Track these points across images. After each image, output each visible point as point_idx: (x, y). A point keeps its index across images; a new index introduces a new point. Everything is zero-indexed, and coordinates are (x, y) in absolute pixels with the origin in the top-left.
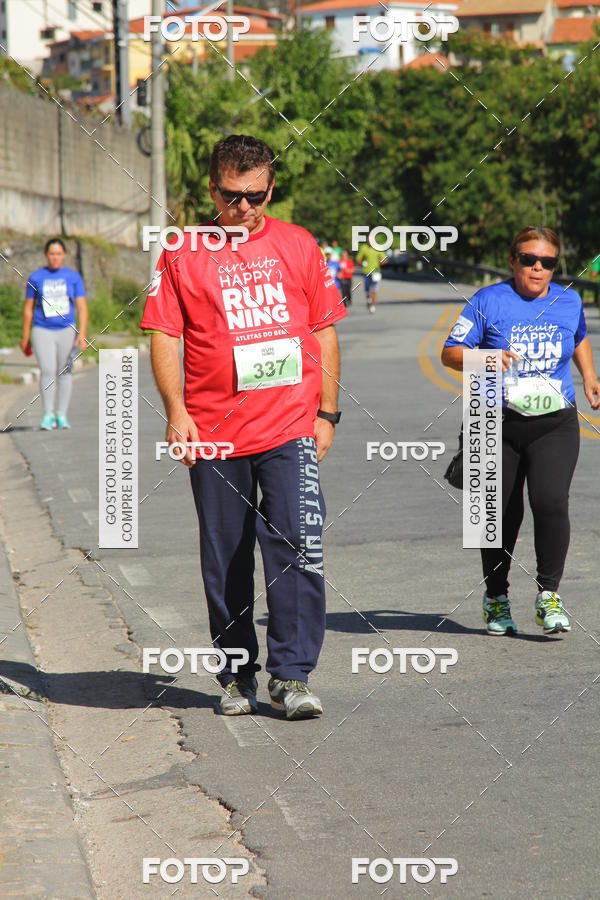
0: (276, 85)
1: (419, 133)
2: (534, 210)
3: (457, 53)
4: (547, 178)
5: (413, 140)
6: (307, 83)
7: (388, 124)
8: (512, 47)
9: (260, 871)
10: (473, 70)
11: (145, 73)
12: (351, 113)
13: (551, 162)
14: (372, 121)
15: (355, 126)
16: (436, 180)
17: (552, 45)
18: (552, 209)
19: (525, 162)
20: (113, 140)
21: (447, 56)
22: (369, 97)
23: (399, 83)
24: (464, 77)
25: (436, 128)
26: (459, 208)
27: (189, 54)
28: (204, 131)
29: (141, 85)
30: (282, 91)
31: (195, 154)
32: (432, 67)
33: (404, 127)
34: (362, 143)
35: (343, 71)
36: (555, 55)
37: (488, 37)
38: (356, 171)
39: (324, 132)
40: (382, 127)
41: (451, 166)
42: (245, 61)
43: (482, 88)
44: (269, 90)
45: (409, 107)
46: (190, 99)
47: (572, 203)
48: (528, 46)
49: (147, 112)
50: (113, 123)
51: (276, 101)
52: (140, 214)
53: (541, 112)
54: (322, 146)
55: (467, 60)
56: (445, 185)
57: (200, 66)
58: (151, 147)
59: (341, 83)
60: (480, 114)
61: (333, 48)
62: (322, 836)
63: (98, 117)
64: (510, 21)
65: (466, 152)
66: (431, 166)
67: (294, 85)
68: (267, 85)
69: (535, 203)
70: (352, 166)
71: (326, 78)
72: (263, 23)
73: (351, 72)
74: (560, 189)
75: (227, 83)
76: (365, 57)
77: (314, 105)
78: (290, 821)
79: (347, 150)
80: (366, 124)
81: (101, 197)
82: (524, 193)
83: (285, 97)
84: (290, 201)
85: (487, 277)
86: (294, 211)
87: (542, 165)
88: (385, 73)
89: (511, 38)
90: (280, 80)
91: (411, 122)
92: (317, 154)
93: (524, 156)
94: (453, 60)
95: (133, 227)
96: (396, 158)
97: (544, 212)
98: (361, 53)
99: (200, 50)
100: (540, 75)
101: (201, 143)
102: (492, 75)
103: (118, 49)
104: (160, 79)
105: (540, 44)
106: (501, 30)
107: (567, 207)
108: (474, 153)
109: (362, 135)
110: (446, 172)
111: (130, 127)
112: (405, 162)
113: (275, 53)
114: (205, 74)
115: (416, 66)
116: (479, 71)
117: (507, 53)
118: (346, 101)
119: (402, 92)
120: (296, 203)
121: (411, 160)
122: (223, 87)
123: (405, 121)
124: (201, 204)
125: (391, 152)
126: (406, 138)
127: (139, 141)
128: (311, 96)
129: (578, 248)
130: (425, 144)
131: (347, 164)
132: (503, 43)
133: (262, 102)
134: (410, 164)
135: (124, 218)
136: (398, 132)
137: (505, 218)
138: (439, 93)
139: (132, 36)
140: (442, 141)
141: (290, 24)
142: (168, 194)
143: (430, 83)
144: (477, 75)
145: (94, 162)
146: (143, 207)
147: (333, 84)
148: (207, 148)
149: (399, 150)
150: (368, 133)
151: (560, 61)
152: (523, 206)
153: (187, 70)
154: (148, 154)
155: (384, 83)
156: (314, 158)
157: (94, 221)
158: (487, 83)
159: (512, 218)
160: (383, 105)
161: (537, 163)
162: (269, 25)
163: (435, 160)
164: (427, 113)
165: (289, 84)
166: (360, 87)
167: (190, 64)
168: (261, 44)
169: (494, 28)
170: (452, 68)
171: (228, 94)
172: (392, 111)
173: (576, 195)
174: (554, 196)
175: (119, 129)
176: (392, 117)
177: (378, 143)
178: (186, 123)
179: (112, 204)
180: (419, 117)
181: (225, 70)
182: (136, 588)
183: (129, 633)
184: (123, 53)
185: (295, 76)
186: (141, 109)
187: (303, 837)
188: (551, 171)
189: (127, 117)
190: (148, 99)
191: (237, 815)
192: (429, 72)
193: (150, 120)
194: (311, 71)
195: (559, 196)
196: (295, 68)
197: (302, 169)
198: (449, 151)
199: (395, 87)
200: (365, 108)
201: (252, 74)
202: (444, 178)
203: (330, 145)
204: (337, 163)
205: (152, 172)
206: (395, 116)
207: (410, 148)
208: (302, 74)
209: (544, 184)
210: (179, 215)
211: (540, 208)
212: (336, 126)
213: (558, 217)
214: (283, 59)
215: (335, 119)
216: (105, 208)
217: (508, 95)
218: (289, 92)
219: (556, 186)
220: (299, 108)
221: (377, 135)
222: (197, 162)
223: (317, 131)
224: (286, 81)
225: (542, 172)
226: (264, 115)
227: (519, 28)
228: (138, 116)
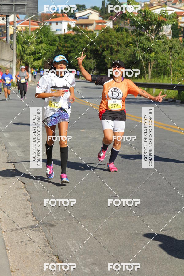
0: (39, 36)
1: (68, 47)
2: (90, 64)
3: (76, 31)
4: (93, 57)
5: (67, 48)
6: (45, 36)
7: (62, 45)
8: (87, 30)
9: (29, 196)
10: (79, 35)
11: (12, 33)
12: (54, 42)
13: (94, 54)
14: (58, 44)
15: (55, 45)
16: (71, 57)
17: (95, 30)
18: (94, 63)
19: (89, 54)
20: (5, 46)
21: (74, 32)
22: (58, 39)
23: (64, 37)
24: (77, 36)
25: (71, 46)
26: (75, 63)
27: (22, 29)
28: (24, 45)
29: (11, 35)
30: (40, 37)
31: (22, 50)
32: (71, 34)
33: (65, 46)
34: (56, 49)
35: (53, 34)
36: (95, 32)
37: (82, 28)
38: (55, 54)
39: (48, 46)
40: (60, 46)
41: (74, 54)
42: (33, 31)
43: (81, 38)
44: (38, 37)
45: (66, 42)
46: (21, 38)
47: (98, 62)
48: (90, 30)
49: (13, 41)
50: (6, 43)
51: (39, 39)
52: (11, 61)
53: (92, 44)
54: (48, 49)
55: (78, 33)
56: (73, 58)
57: (24, 32)
58: (13, 48)
59: (52, 36)
60: (80, 44)
61: (51, 29)
62: (42, 189)
63: (3, 41)
64: (87, 25)
65: (77, 51)
66: (70, 54)
67: (43, 36)
68: (37, 36)
69: (91, 62)
70: (54, 53)
71: (49, 35)
72: (37, 24)
73: (54, 34)
74: (96, 59)
75: (29, 35)
76: (57, 31)
77: (47, 41)
78: (36, 186)
79: (53, 50)
80: (57, 45)
81: (2, 58)
82: (88, 60)
83: (41, 39)
84: (41, 60)
85: (81, 77)
86: (42, 62)
87: (92, 54)
88: (61, 35)
89: (87, 29)
90: (40, 35)
91: (66, 45)
92: (47, 50)
93: (88, 52)
94: (75, 33)
95: (9, 64)
96: (63, 52)
97: (92, 64)
98: (56, 30)
99: (24, 28)
100: (92, 37)
101: (23, 48)
102: (83, 36)
103: (7, 28)
104: (15, 34)
105: (92, 30)
106: (85, 27)
107: (97, 63)
108: (78, 51)
109: (56, 47)
110: (73, 55)
111: (9, 44)
112: (65, 52)
113: (39, 30)
114: (25, 33)
115: (68, 33)
116: (80, 35)
117: (86, 31)
118: (53, 40)
119: (64, 38)
120: (42, 60)
121: (66, 52)
122: (28, 36)
123: (65, 44)
124: (23, 60)
125: (62, 51)
126: (65, 48)
127: (11, 47)
128: (46, 39)
129: (99, 71)
130: (69, 49)
131: (53, 53)
132: (85, 30)
133: (36, 39)
134: (66, 53)
135: (7, 62)
136: (64, 47)
137: (85, 65)
138: (72, 39)
139: (10, 25)
140: (72, 49)
141: (42, 24)
142: (16, 58)
143: (70, 37)
144: (80, 36)
145: (2, 51)
146: (11, 60)
147: (51, 36)
148: (25, 49)
149: (64, 50)
150: (58, 47)
151: (96, 34)
152: (88, 62)
153: (21, 32)
154: (13, 49)
155: (61, 36)
156: (46, 51)
157: (1, 63)
158: (82, 37)
159: (86, 65)
160: (61, 41)
161: (91, 54)
162: (38, 24)
163: (71, 53)
164: (69, 43)
165: (42, 36)
166: (56, 37)
167: (22, 31)
168: (37, 28)
169: (84, 26)
170: (75, 34)
171: (29, 38)
172: (62, 42)
173: (99, 61)
174: (94, 61)
175: (7, 44)
176: (63, 44)
177: (59, 49)
178: (20, 43)
179: (5, 59)
180: (68, 44)
181: (29, 33)
182: (7, 138)
183: (5, 147)
184: (8, 28)
185: (43, 34)
186: (11, 40)
187: (38, 189)
188: (94, 56)
189: (8, 42)
190: (13, 38)
191: (25, 184)
192: (70, 35)
193: (13, 42)
194: (46, 33)
195: (96, 61)
196: (43, 33)
197: (44, 54)
198: (74, 51)
199: (63, 37)
200: (57, 42)
201: (34, 34)
202: (73, 56)
203: (49, 49)
204: (51, 53)
205: (13, 53)
206: (63, 43)
207: (66, 50)
208: (44, 34)
209: (93, 58)
210: (19, 62)
211: (92, 63)
212: (51, 45)
213: (95, 65)
214: (41, 31)
215: (51, 43)
216: (3, 60)
217: (85, 40)
218: (42, 38)
219: (95, 59)
220: (44, 41)
221: (59, 47)
222: (23, 51)
223: (47, 46)
224: (41, 35)
225: (92, 56)
226: (36, 42)
227: (88, 27)
228: (11, 42)
